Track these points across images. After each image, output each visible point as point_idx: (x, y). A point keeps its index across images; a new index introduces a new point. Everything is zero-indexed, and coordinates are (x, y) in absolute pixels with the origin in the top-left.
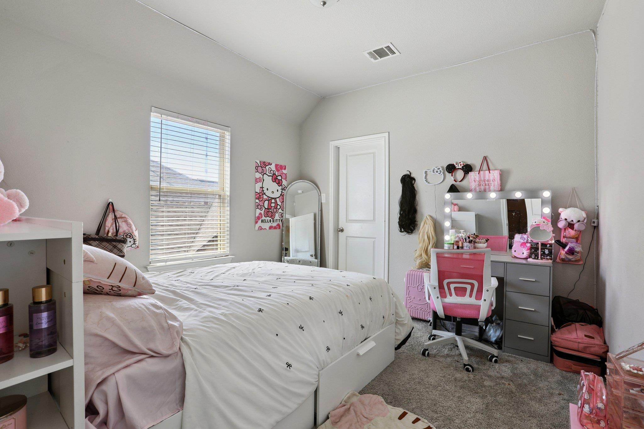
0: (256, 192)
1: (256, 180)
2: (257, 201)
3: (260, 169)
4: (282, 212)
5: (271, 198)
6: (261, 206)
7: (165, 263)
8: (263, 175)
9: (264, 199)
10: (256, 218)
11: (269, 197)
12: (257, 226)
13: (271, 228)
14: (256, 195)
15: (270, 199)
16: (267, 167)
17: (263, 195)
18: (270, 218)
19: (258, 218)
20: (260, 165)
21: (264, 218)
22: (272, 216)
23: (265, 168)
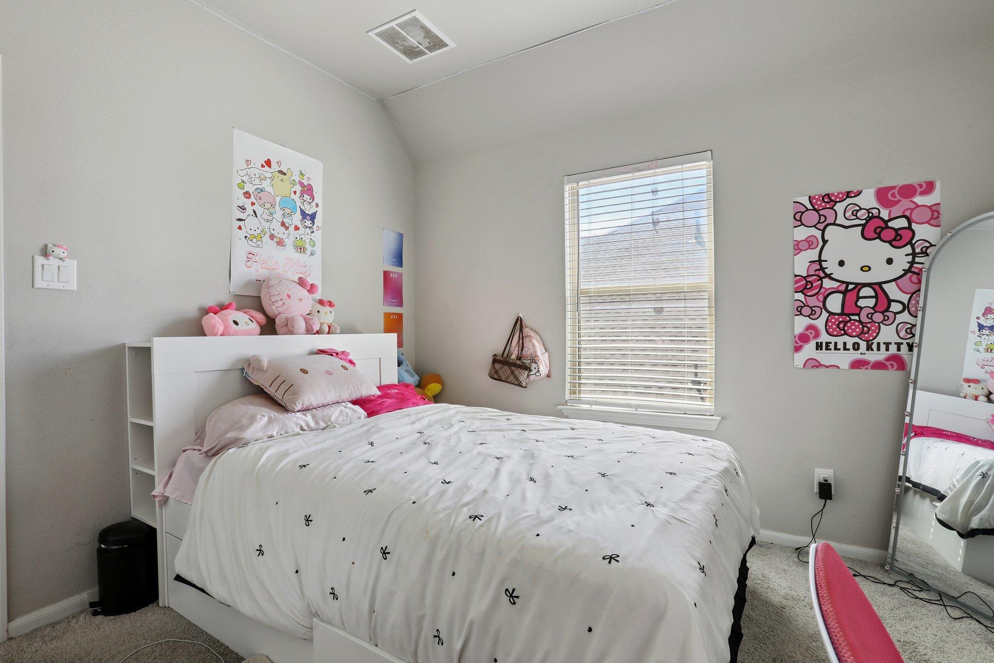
0: (796, 276)
1: (797, 245)
2: (800, 296)
3: (811, 217)
4: (911, 320)
5: (857, 284)
6: (811, 308)
7: (589, 406)
8: (823, 231)
9: (827, 290)
10: (797, 339)
11: (848, 284)
12: (800, 358)
13: (857, 364)
14: (797, 282)
15: (850, 291)
16: (840, 207)
17: (821, 279)
18: (857, 340)
19: (804, 338)
20: (810, 207)
21: (824, 338)
22: (863, 332)
23: (832, 208)
